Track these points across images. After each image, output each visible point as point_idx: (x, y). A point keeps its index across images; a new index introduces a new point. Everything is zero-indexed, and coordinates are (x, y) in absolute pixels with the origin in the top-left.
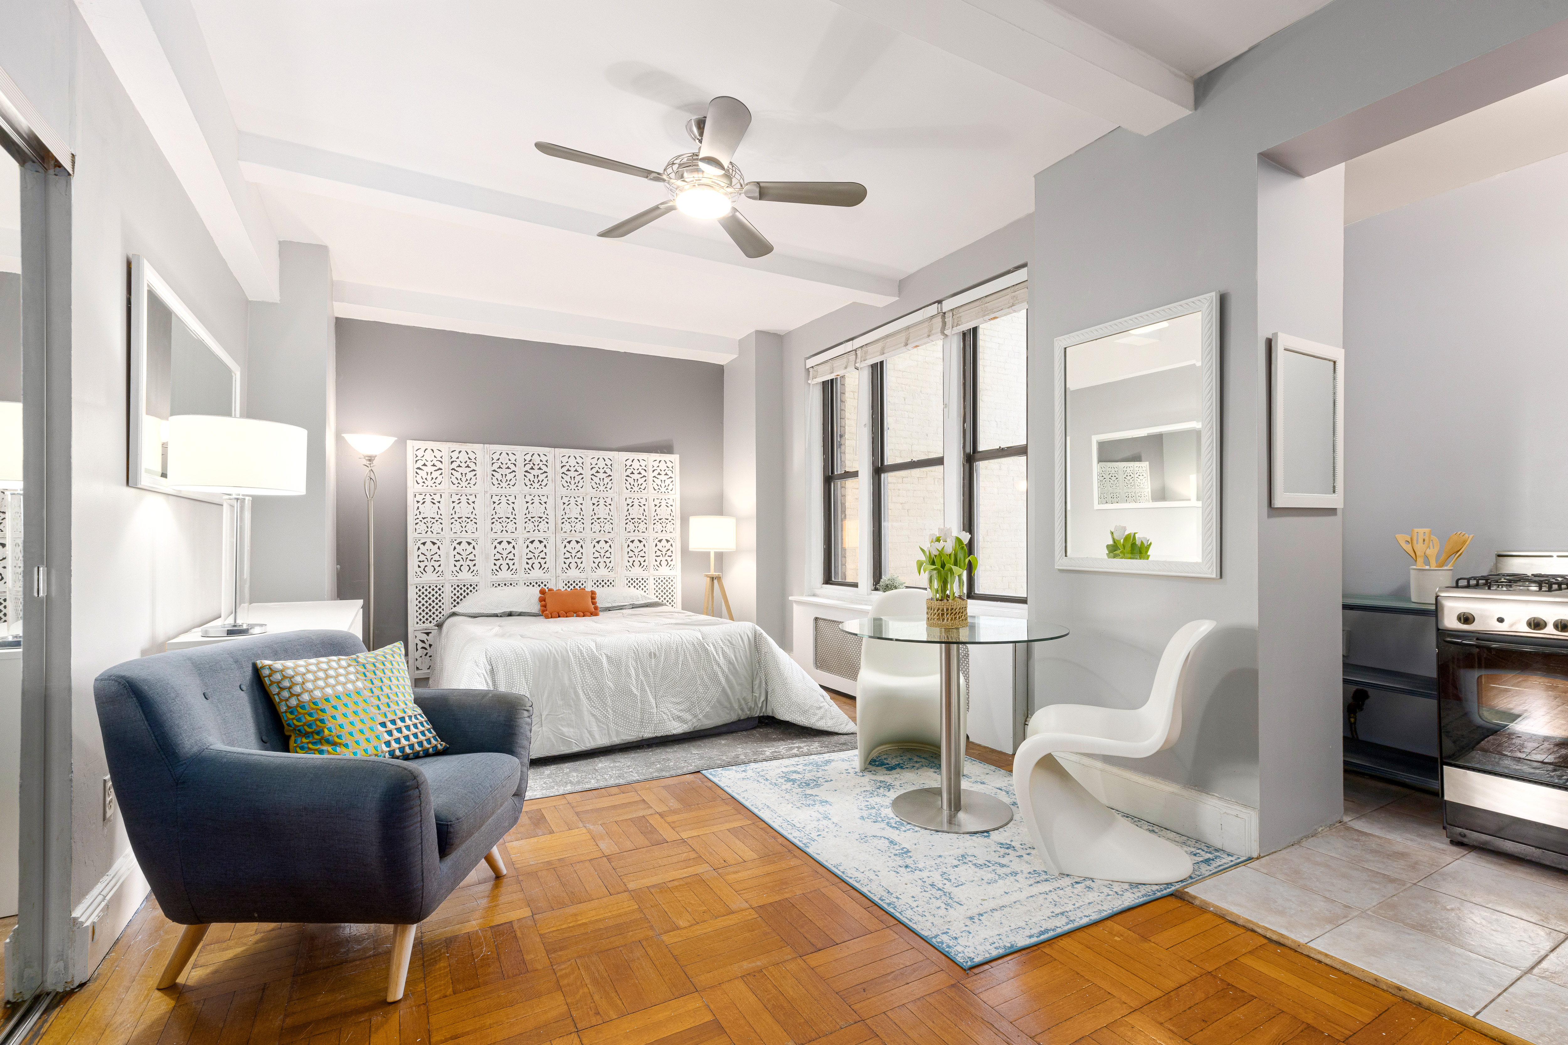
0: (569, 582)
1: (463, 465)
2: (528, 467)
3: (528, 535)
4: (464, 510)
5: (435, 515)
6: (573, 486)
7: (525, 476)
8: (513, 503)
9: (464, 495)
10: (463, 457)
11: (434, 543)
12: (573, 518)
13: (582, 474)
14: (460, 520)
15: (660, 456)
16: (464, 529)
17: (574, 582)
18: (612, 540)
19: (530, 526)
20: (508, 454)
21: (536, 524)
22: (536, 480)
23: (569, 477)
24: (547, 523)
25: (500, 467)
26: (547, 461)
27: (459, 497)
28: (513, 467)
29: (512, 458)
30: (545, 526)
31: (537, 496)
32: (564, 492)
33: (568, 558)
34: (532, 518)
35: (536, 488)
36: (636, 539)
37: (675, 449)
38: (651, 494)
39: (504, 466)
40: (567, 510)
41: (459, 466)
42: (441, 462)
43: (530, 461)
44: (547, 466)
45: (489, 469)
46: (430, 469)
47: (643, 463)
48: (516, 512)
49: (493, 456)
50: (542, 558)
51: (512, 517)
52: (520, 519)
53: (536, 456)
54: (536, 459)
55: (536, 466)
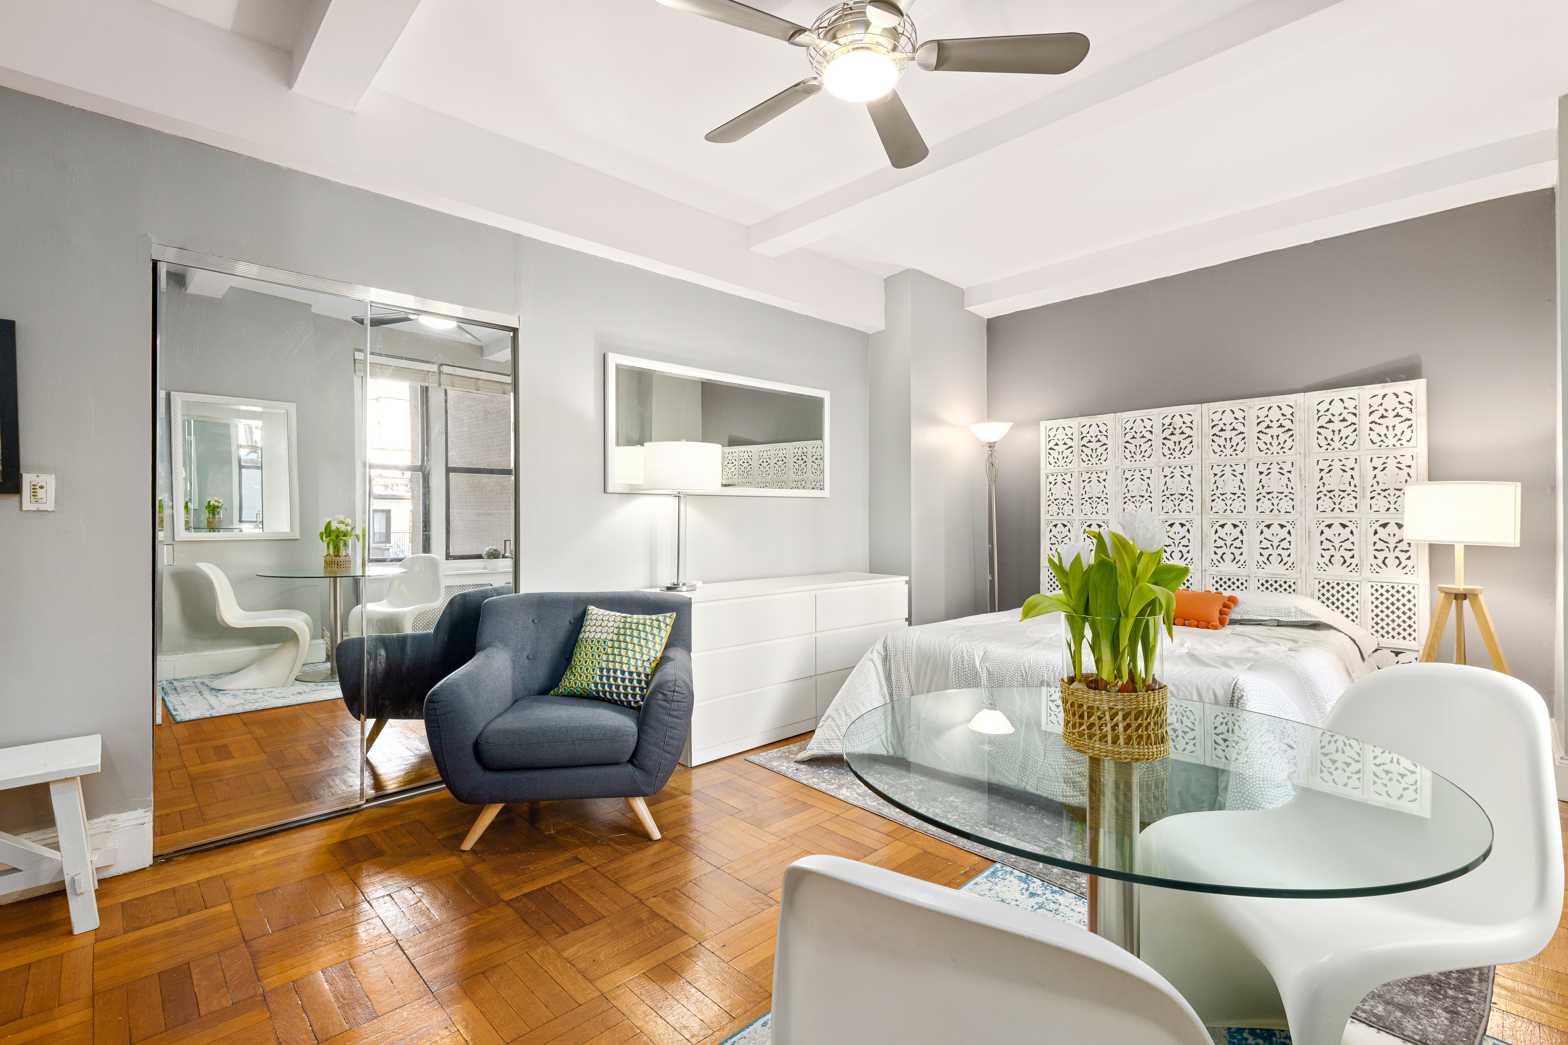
0: (1221, 579)
1: (1094, 440)
2: (1167, 434)
3: (1166, 516)
4: (1095, 489)
5: (1066, 496)
6: (1229, 451)
7: (1164, 444)
8: (1149, 478)
9: (1094, 473)
10: (1094, 431)
11: (1065, 526)
12: (1229, 493)
13: (1243, 433)
14: (1090, 501)
15: (1383, 387)
16: (1094, 510)
17: (1229, 579)
18: (1293, 523)
19: (1169, 505)
20: (1142, 420)
21: (1177, 502)
22: (1177, 448)
23: (1223, 439)
24: (1192, 501)
25: (1133, 437)
26: (1191, 422)
27: (1089, 475)
28: (1148, 436)
29: (1148, 424)
30: (1188, 505)
31: (1178, 467)
32: (1215, 459)
33: (1221, 547)
34: (1171, 495)
35: (1177, 458)
36: (1337, 523)
37: (1424, 371)
38: (1365, 450)
39: (1138, 435)
40: (1220, 483)
41: (1090, 441)
42: (1072, 439)
43: (1170, 424)
44: (1191, 428)
45: (1121, 442)
46: (1061, 448)
47: (1350, 404)
48: (1151, 489)
49: (1126, 426)
50: (1184, 546)
51: (1146, 495)
52: (1157, 497)
53: (1177, 417)
54: (1178, 422)
55: (1177, 430)
